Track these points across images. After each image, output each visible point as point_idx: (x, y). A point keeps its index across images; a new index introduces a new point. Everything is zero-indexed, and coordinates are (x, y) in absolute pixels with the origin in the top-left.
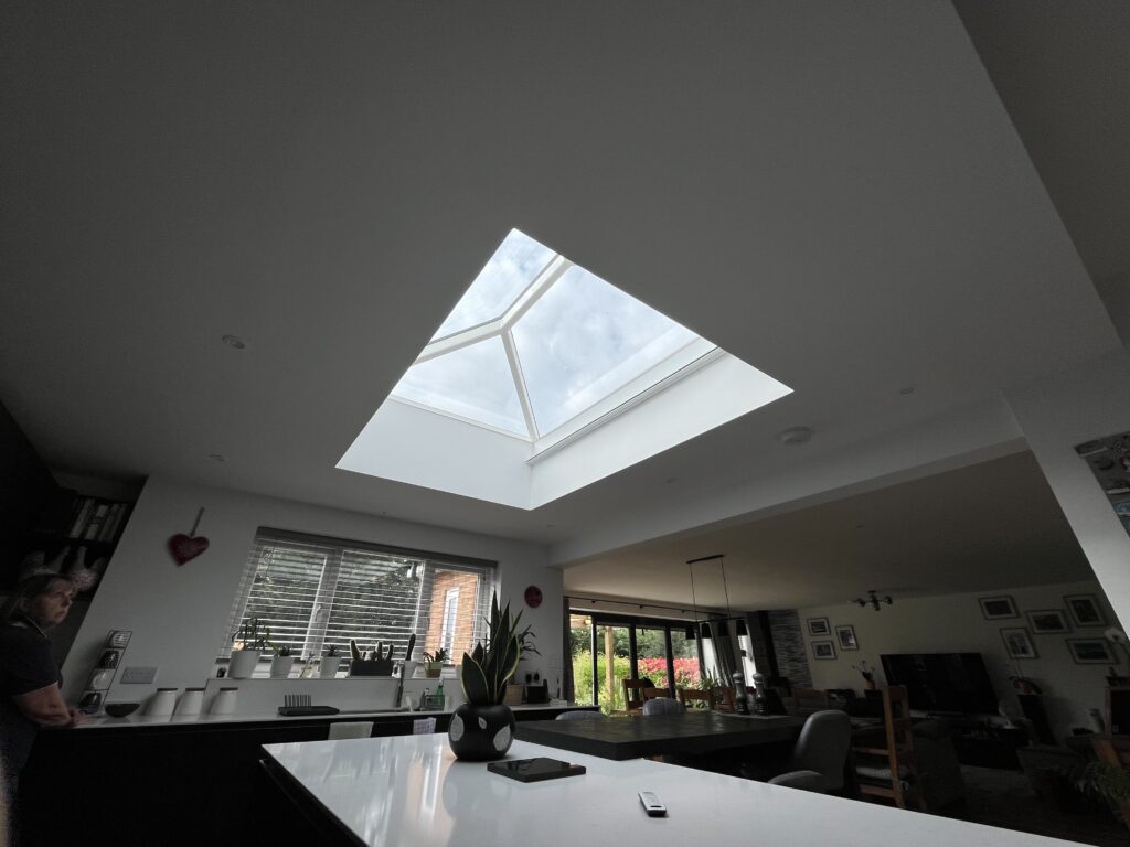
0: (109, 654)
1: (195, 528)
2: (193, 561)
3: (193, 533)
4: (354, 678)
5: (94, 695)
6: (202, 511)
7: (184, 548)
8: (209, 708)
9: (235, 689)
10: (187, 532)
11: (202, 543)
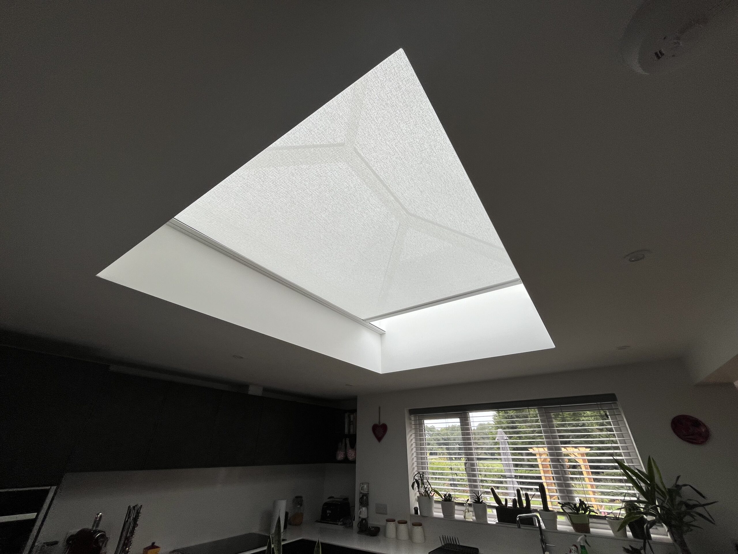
0: (364, 497)
1: (379, 418)
2: (384, 438)
3: (379, 422)
5: (364, 521)
6: (380, 408)
7: (379, 432)
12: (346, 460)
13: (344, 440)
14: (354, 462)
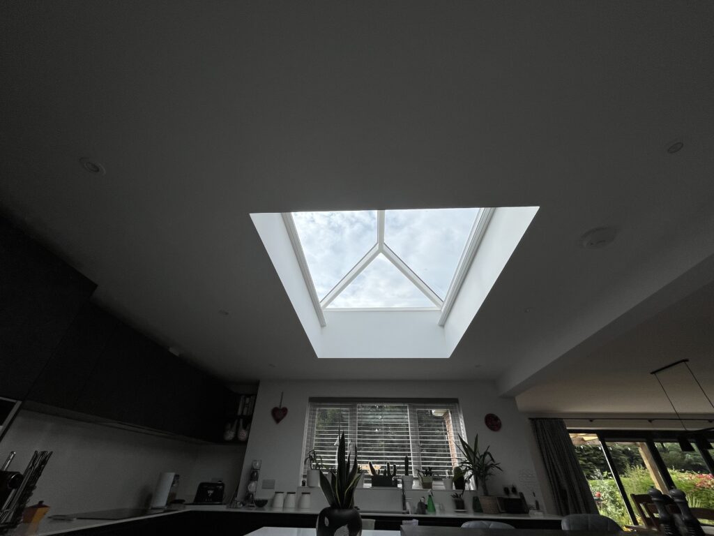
0: (253, 473)
1: (281, 403)
2: (283, 420)
3: (280, 406)
4: (375, 488)
5: (250, 494)
6: (282, 393)
7: (279, 414)
8: (299, 505)
9: (309, 493)
10: (278, 406)
11: (285, 411)
12: (236, 440)
13: (236, 421)
14: (245, 442)
